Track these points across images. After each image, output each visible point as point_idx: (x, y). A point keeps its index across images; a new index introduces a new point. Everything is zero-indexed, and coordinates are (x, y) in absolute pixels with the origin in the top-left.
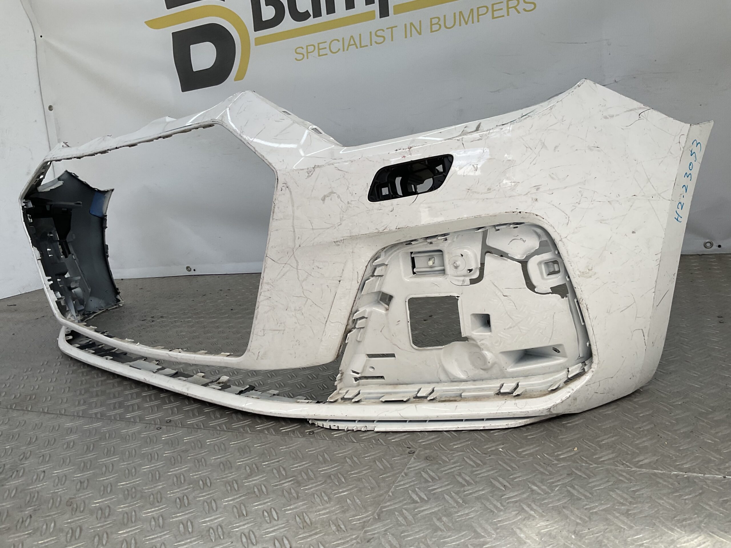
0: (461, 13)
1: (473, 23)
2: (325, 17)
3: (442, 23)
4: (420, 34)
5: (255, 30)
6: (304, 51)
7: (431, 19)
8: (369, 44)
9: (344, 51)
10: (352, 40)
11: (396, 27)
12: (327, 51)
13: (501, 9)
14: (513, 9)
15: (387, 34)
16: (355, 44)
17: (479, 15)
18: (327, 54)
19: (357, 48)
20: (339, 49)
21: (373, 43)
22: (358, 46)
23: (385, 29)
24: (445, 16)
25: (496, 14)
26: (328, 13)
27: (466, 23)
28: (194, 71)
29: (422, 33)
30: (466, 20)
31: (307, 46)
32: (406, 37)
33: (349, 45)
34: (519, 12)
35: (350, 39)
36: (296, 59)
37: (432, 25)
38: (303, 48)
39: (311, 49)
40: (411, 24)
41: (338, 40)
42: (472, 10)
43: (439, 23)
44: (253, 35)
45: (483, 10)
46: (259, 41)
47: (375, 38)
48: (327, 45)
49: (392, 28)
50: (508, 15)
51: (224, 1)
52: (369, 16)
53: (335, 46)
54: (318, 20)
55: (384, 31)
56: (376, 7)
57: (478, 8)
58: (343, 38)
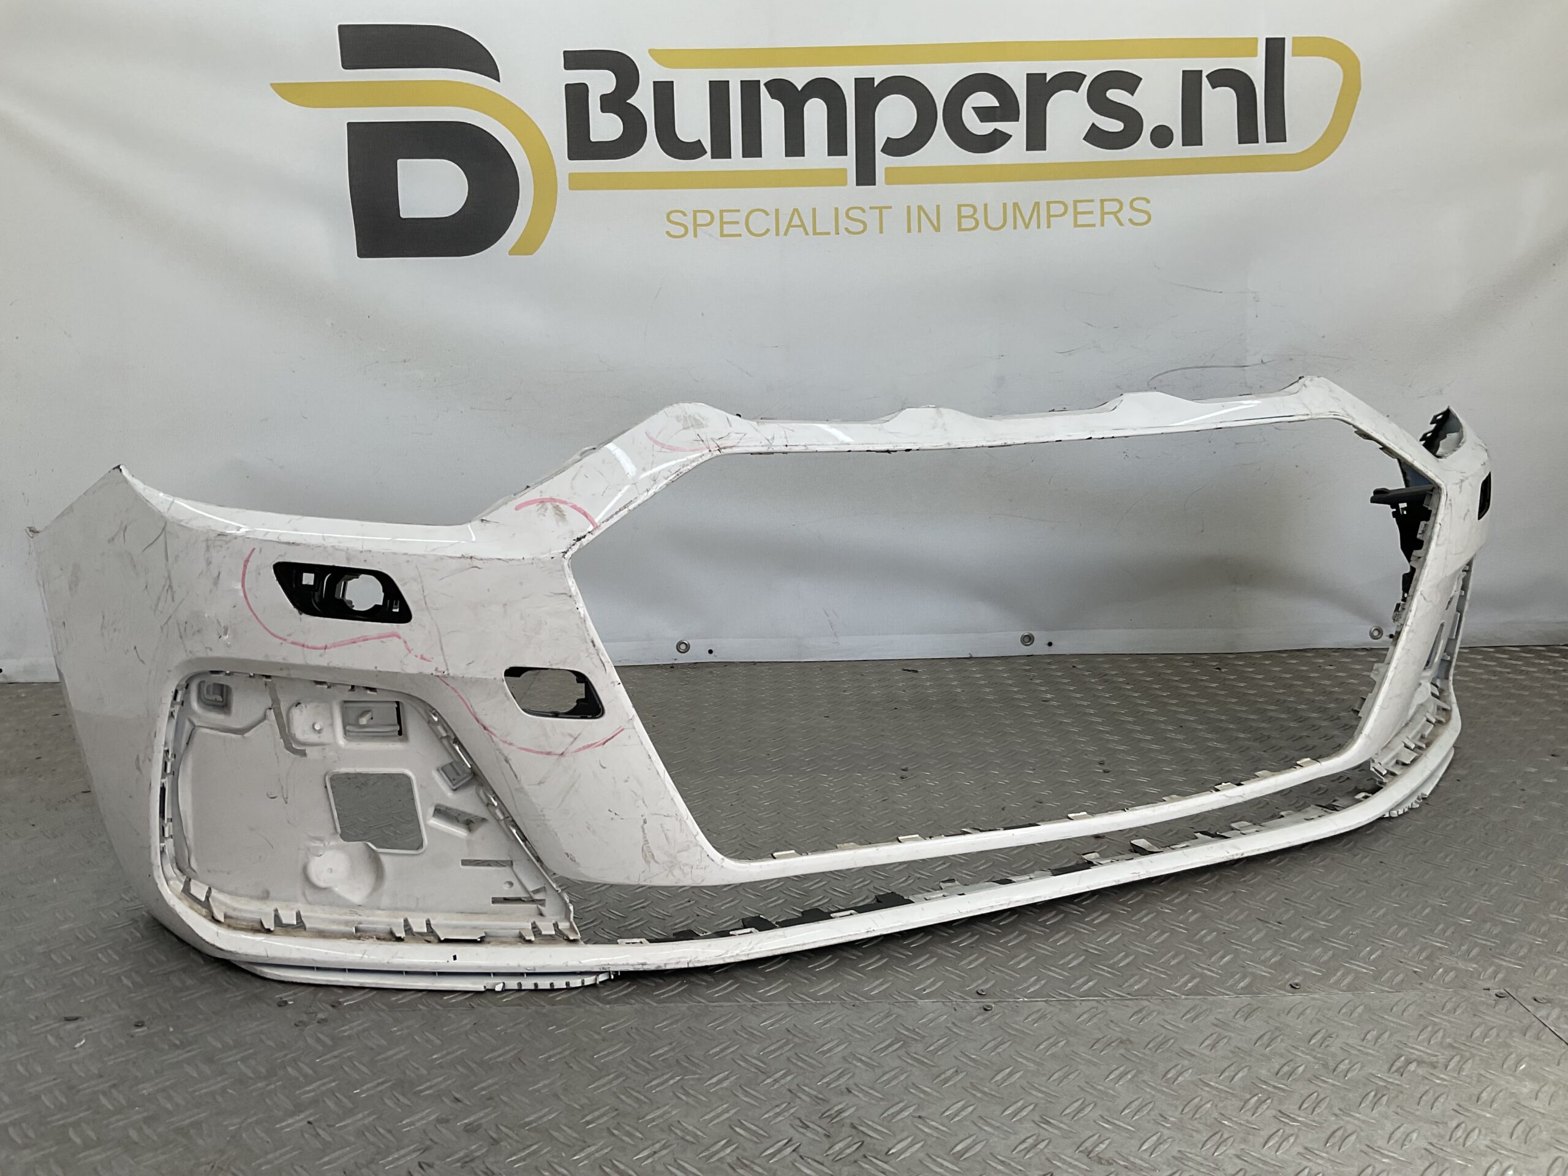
0: (1016, 205)
1: (1039, 227)
2: (737, 161)
3: (979, 215)
4: (937, 229)
5: (571, 157)
6: (688, 221)
7: (960, 206)
8: (833, 232)
9: (777, 234)
10: (796, 215)
11: (890, 208)
12: (741, 229)
13: (1092, 213)
14: (1112, 216)
15: (872, 218)
16: (803, 225)
17: (1049, 216)
18: (740, 235)
19: (807, 234)
20: (768, 230)
21: (842, 230)
22: (810, 229)
23: (866, 208)
24: (986, 206)
25: (1081, 219)
26: (745, 154)
27: (1027, 227)
28: (403, 215)
29: (941, 229)
30: (1027, 221)
31: (695, 212)
32: (909, 231)
33: (789, 226)
34: (1121, 224)
35: (793, 214)
36: (668, 233)
37: (960, 217)
38: (685, 215)
39: (703, 218)
40: (920, 208)
41: (767, 214)
42: (1037, 204)
43: (975, 216)
44: (565, 167)
45: (1056, 209)
46: (577, 182)
47: (844, 222)
48: (741, 217)
49: (881, 209)
50: (1103, 225)
51: (499, 81)
52: (835, 178)
53: (759, 223)
54: (721, 164)
55: (864, 211)
56: (848, 162)
57: (1048, 203)
58: (777, 210)
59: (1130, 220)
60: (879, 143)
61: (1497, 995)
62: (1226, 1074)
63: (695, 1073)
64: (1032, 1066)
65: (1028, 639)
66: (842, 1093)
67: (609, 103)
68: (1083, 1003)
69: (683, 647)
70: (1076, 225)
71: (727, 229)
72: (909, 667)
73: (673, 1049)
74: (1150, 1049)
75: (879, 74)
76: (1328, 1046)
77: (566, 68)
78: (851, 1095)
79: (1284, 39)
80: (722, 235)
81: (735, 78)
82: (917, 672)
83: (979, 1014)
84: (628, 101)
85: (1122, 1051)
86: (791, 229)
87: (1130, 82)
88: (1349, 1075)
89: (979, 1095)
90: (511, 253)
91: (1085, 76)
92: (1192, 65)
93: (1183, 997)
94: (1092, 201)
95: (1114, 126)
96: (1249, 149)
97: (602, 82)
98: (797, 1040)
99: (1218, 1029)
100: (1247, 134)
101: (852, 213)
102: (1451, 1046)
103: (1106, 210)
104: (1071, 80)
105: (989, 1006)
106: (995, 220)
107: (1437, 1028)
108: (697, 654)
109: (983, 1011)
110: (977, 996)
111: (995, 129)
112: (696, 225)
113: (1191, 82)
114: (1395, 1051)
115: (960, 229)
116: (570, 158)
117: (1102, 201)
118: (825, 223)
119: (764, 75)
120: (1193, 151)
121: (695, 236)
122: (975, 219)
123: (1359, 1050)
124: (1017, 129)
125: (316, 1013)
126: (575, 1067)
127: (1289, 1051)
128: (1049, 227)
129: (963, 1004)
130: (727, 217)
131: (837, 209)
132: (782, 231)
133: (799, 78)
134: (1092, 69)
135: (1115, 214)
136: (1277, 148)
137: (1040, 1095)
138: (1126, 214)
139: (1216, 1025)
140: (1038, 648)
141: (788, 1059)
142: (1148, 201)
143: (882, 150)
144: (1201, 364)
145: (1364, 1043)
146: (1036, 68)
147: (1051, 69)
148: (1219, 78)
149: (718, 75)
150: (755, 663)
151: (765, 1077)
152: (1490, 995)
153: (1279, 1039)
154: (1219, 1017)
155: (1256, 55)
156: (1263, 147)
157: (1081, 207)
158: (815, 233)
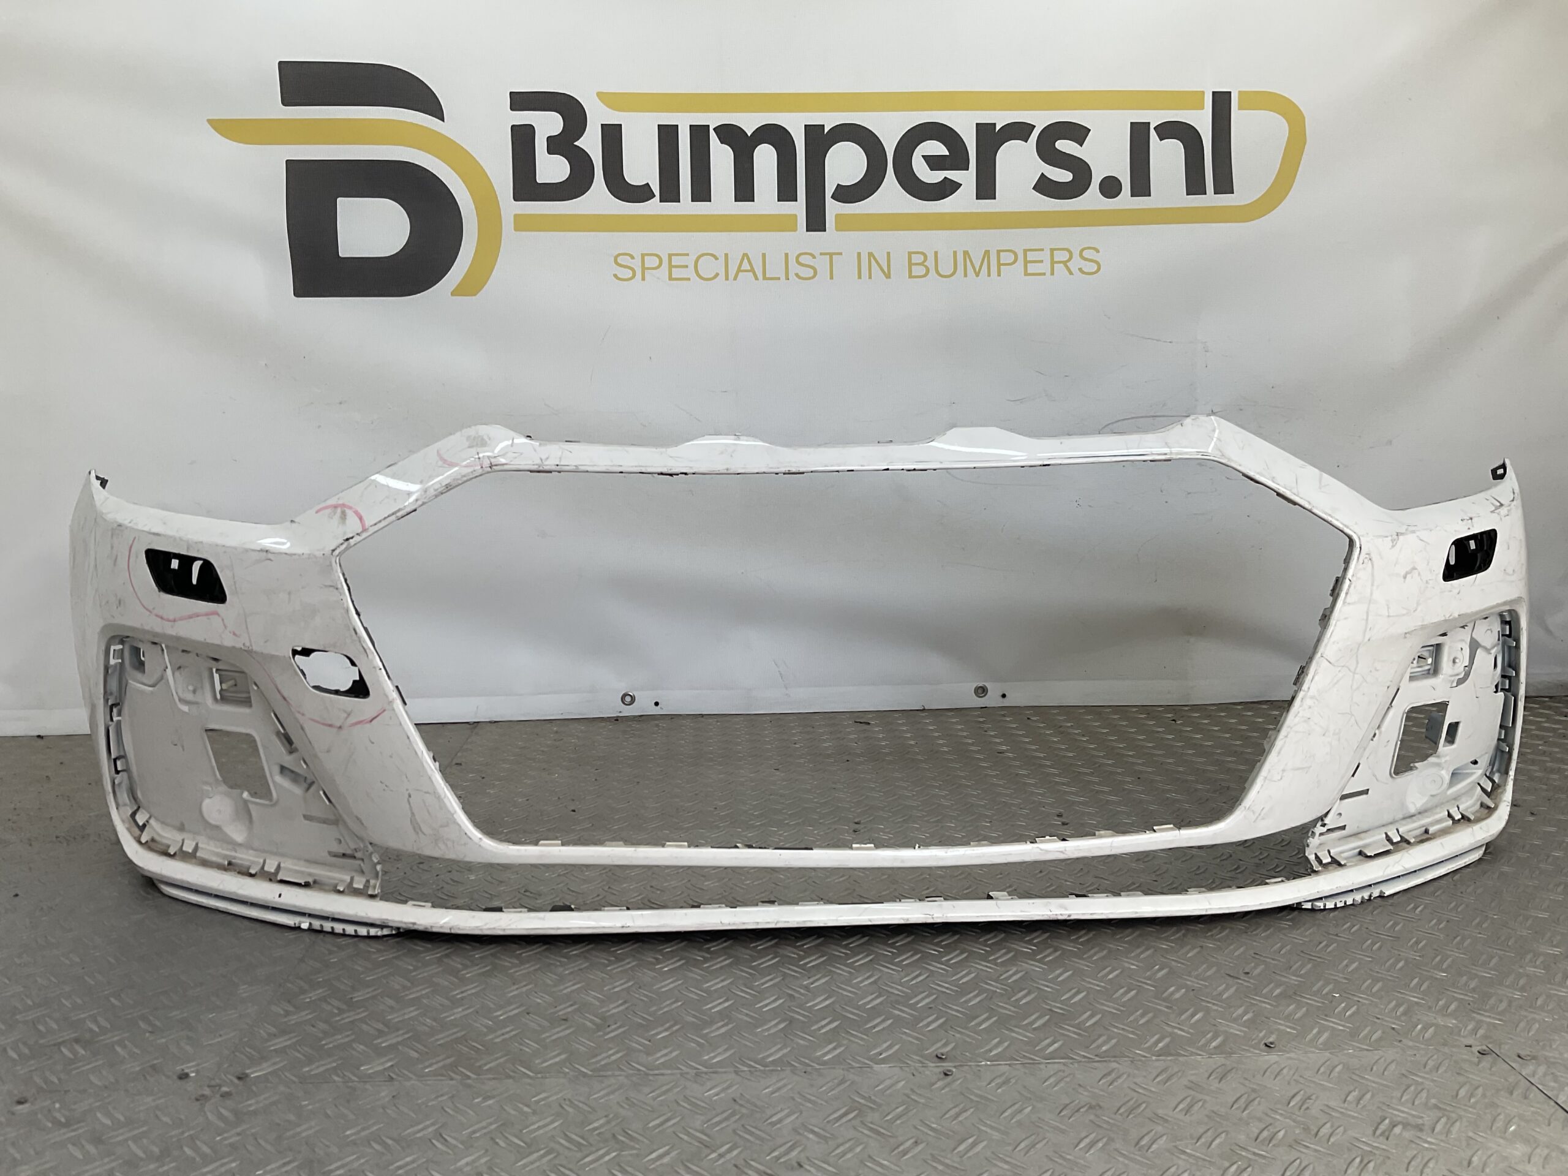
0: (966, 253)
1: (989, 275)
2: (686, 205)
3: (930, 263)
4: (888, 276)
5: (517, 198)
6: (636, 264)
7: (910, 254)
8: (783, 277)
9: (727, 279)
10: (746, 261)
11: (841, 254)
12: (690, 272)
13: (1042, 261)
14: (1062, 265)
15: (822, 264)
16: (752, 270)
17: (999, 265)
18: (689, 279)
19: (757, 279)
20: (717, 275)
21: (792, 276)
22: (760, 275)
23: (817, 254)
24: (936, 253)
25: (1031, 268)
26: (694, 199)
27: (977, 275)
28: (342, 254)
29: (892, 276)
30: (977, 269)
31: (643, 256)
32: (860, 277)
33: (739, 270)
34: (1071, 273)
35: (742, 259)
36: (615, 276)
37: (910, 264)
38: (633, 257)
39: (652, 262)
40: (871, 255)
41: (717, 259)
42: (987, 253)
43: (925, 264)
44: (510, 208)
45: (1007, 258)
46: (523, 223)
47: (794, 267)
48: (690, 261)
49: (831, 255)
50: (1052, 273)
51: (443, 121)
52: (784, 224)
53: (708, 267)
54: (670, 208)
55: (814, 257)
56: (798, 208)
57: (999, 252)
58: (726, 255)
59: (1080, 269)
60: (830, 190)
61: (1479, 1052)
62: (1203, 1140)
63: (633, 1148)
64: (996, 1135)
65: (981, 691)
66: (792, 1169)
67: (555, 145)
68: (1049, 1066)
69: (628, 699)
70: (1026, 274)
71: (676, 273)
72: (861, 719)
73: (608, 1122)
74: (1121, 1114)
75: (829, 121)
76: (1308, 1108)
77: (512, 109)
78: (802, 1169)
79: (1230, 93)
80: (671, 278)
81: (684, 122)
82: (869, 724)
83: (939, 1080)
84: (576, 143)
85: (1092, 1117)
86: (741, 274)
87: (1079, 133)
88: (1332, 1140)
89: (940, 1167)
90: (453, 294)
91: (1035, 126)
92: (1140, 117)
93: (1154, 1058)
94: (1043, 250)
95: (1063, 176)
96: (1197, 200)
97: (550, 124)
98: (744, 1111)
99: (1192, 1093)
100: (1195, 185)
101: (802, 259)
102: (1436, 1107)
103: (1056, 259)
104: (1020, 131)
105: (950, 1071)
106: (946, 268)
107: (1420, 1088)
108: (643, 706)
109: (942, 1076)
110: (936, 1059)
111: (945, 178)
112: (644, 269)
113: (1139, 133)
114: (1380, 1114)
115: (911, 276)
116: (515, 199)
117: (1052, 250)
118: (775, 268)
119: (713, 120)
120: (1141, 202)
121: (643, 279)
122: (926, 267)
123: (1341, 1113)
124: (967, 178)
125: (220, 1086)
126: (502, 1144)
127: (1267, 1114)
128: (999, 275)
129: (921, 1069)
130: (676, 261)
131: (787, 255)
132: (731, 276)
133: (749, 124)
134: (1041, 120)
135: (1065, 263)
136: (1224, 199)
137: (1006, 1167)
138: (1076, 264)
139: (1190, 1088)
140: (992, 700)
141: (734, 1131)
142: (1098, 251)
143: (832, 197)
144: (1152, 414)
145: (1346, 1105)
146: (986, 117)
147: (1001, 119)
148: (1168, 130)
149: (668, 119)
150: (702, 716)
151: (709, 1151)
152: (1472, 1052)
153: (1256, 1102)
154: (1193, 1078)
155: (1203, 108)
156: (1210, 199)
157: (1031, 256)
158: (765, 278)
